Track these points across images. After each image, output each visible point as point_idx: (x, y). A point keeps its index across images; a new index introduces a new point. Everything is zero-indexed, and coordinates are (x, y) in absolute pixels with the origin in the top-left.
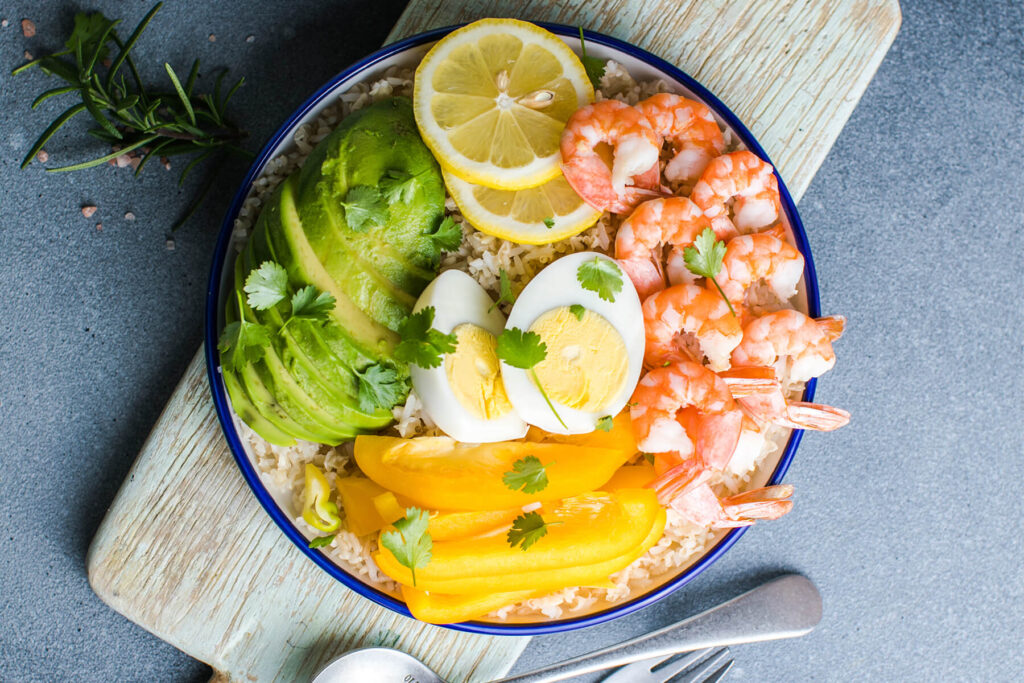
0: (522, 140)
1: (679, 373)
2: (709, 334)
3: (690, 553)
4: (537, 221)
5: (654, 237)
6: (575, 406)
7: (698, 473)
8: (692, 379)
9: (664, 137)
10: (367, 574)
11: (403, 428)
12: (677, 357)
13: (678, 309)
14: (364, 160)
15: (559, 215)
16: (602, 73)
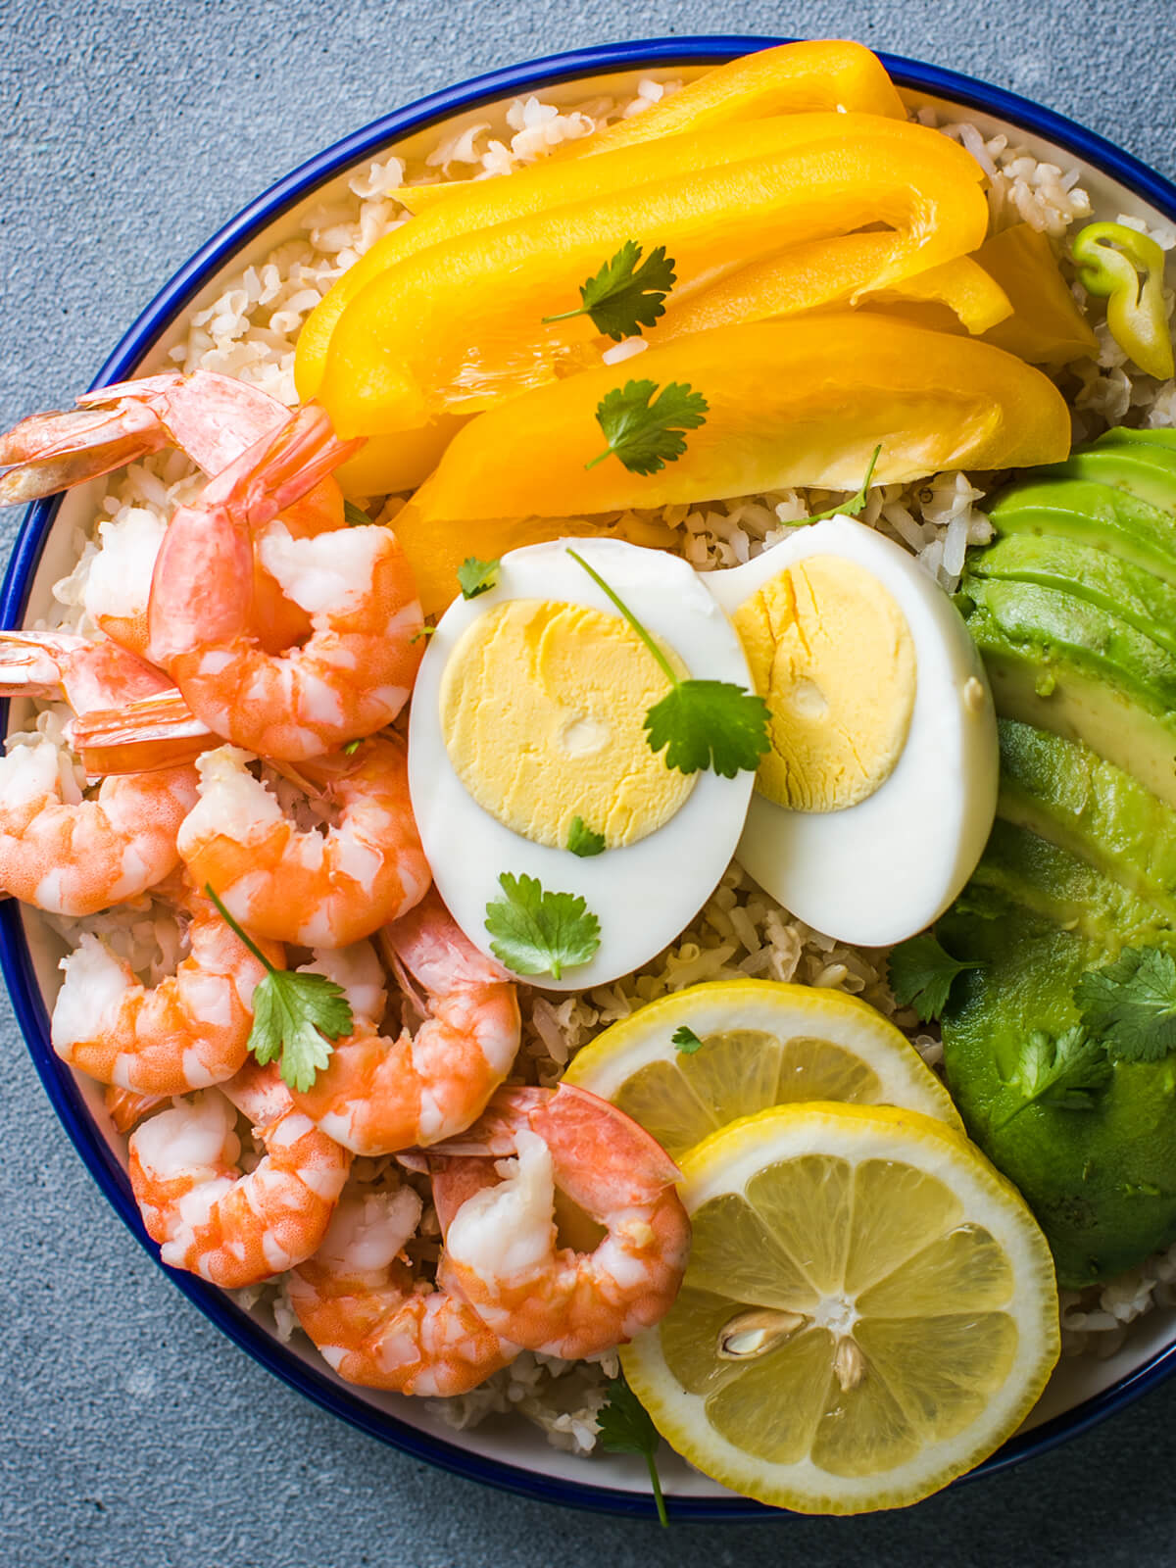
0: (782, 1231)
1: (319, 729)
2: (262, 832)
3: (224, 303)
4: (715, 1041)
5: (428, 1048)
6: (559, 608)
7: (238, 492)
8: (285, 719)
9: (436, 1290)
10: (987, 138)
11: (963, 493)
12: (328, 767)
13: (346, 883)
14: (1155, 1123)
15: (664, 1064)
16: (603, 1417)
